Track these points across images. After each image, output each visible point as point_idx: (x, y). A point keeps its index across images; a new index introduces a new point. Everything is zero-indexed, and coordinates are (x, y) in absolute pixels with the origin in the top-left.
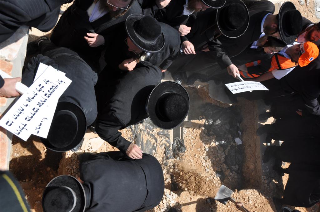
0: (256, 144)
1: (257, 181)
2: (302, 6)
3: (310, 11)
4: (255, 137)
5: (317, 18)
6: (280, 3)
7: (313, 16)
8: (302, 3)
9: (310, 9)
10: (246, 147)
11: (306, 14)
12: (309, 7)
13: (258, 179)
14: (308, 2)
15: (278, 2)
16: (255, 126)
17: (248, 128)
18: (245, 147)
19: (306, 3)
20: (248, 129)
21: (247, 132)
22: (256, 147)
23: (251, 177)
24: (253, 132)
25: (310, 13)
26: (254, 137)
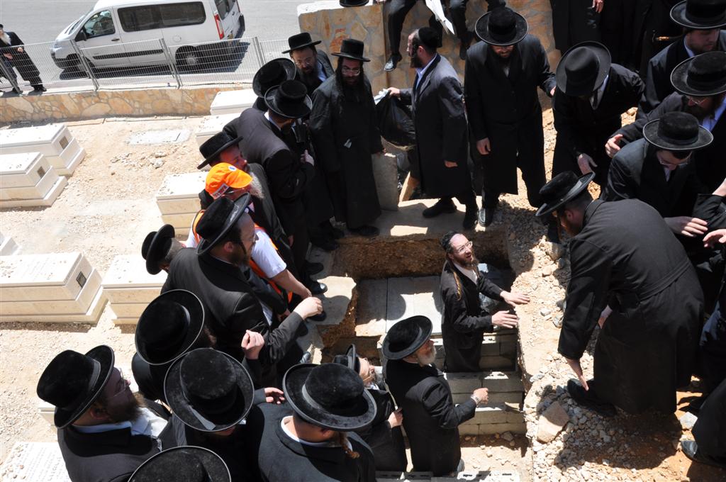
0: (425, 240)
1: (491, 237)
2: (166, 163)
3: (176, 150)
4: (411, 241)
5: (188, 140)
6: (157, 197)
7: (184, 145)
8: (160, 163)
9: (173, 150)
10: (428, 257)
11: (180, 156)
12: (168, 151)
13: (487, 235)
14: (160, 154)
15: (156, 200)
16: (392, 241)
17: (394, 254)
18: (429, 259)
19: (161, 157)
20: (397, 254)
21: (402, 256)
22: (429, 240)
23: (484, 248)
24: (402, 245)
25: (178, 150)
26: (412, 244)
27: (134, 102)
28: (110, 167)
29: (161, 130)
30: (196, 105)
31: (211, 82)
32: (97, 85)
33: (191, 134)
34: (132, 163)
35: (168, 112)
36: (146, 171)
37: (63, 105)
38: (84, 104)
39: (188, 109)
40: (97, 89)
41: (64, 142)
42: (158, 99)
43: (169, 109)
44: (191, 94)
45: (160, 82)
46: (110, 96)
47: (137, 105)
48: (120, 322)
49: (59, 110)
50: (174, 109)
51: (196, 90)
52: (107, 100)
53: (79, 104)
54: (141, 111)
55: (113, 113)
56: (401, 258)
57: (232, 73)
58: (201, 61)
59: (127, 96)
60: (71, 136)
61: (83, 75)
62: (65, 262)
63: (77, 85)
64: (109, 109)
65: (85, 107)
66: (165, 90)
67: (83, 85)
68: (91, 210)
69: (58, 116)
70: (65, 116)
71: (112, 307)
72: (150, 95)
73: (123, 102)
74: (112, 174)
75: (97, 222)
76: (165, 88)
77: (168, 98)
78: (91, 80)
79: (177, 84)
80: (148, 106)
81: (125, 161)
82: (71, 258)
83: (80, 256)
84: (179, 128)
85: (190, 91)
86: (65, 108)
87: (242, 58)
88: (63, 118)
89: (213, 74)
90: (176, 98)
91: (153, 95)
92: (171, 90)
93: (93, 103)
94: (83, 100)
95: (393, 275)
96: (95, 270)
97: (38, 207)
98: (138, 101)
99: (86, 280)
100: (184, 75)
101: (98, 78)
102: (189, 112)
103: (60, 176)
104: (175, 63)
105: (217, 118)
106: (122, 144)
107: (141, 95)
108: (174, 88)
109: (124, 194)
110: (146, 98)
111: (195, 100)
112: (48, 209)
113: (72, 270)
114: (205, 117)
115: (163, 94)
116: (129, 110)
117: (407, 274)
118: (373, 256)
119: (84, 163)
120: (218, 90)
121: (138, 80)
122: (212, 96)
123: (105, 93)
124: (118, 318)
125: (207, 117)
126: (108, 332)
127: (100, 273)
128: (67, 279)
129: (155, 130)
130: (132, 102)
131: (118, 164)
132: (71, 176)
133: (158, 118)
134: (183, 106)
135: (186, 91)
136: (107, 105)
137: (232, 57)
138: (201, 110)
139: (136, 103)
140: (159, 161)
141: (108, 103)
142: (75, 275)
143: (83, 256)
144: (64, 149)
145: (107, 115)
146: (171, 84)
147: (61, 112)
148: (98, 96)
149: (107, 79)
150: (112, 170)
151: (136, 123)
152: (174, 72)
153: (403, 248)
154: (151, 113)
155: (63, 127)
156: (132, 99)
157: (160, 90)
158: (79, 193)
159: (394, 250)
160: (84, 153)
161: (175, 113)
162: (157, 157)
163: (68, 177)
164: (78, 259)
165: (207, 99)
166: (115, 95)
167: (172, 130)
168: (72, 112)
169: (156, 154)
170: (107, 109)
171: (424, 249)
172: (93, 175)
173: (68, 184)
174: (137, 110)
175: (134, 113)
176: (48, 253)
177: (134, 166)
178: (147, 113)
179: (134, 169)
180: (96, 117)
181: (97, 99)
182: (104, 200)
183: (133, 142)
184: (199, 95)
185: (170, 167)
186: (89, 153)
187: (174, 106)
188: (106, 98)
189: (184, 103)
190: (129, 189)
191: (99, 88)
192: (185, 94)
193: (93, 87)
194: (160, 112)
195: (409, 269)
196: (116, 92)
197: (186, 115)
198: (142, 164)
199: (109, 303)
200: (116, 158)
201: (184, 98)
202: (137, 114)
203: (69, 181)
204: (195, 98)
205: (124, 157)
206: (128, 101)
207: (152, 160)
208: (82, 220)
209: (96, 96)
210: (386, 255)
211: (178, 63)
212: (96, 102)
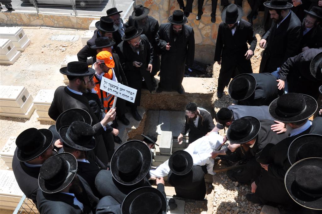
1: (207, 97)
2: (67, 50)
3: (72, 44)
4: (171, 95)
7: (76, 42)
8: (64, 50)
9: (70, 44)
10: (179, 103)
11: (73, 47)
12: (68, 45)
14: (65, 46)
16: (163, 94)
17: (164, 100)
20: (165, 100)
21: (167, 101)
24: (168, 96)
25: (73, 45)
26: (172, 96)
27: (55, 20)
28: (41, 49)
29: (66, 35)
30: (83, 25)
31: (91, 15)
32: (38, 11)
33: (79, 38)
34: (52, 48)
35: (70, 26)
36: (58, 53)
37: (22, 18)
38: (32, 19)
39: (79, 26)
40: (38, 13)
41: (21, 36)
42: (65, 20)
43: (70, 25)
44: (81, 20)
45: (67, 13)
46: (44, 17)
47: (56, 22)
48: (40, 119)
49: (19, 20)
50: (73, 25)
51: (83, 18)
52: (42, 18)
53: (29, 19)
54: (58, 25)
55: (45, 24)
56: (167, 102)
57: (100, 12)
58: (87, 5)
59: (52, 17)
60: (24, 34)
61: (32, 5)
62: (17, 90)
63: (29, 10)
64: (43, 23)
65: (32, 20)
66: (69, 17)
67: (32, 10)
68: (31, 68)
69: (19, 23)
70: (22, 24)
71: (37, 112)
72: (62, 18)
73: (49, 20)
74: (42, 53)
75: (33, 73)
76: (69, 16)
77: (70, 21)
78: (35, 8)
79: (75, 14)
80: (61, 23)
81: (48, 47)
82: (20, 88)
83: (24, 88)
84: (74, 35)
85: (81, 18)
86: (22, 20)
87: (105, 6)
88: (21, 25)
89: (92, 11)
90: (74, 21)
91: (64, 18)
92: (72, 17)
93: (36, 19)
94: (31, 17)
95: (163, 109)
96: (31, 95)
97: (7, 64)
98: (57, 21)
99: (26, 99)
100: (78, 11)
101: (39, 8)
102: (80, 27)
103: (18, 51)
104: (75, 4)
105: (92, 31)
106: (48, 39)
107: (58, 18)
108: (73, 16)
109: (47, 62)
110: (60, 19)
111: (83, 22)
112: (11, 65)
113: (20, 94)
114: (86, 31)
115: (68, 18)
116: (52, 24)
117: (169, 109)
118: (154, 100)
119: (30, 46)
120: (93, 19)
121: (57, 11)
122: (90, 21)
123: (41, 15)
124: (39, 117)
125: (87, 31)
126: (35, 123)
127: (33, 97)
128: (17, 98)
129: (63, 34)
130: (54, 20)
131: (45, 48)
132: (23, 52)
133: (65, 29)
134: (77, 25)
135: (79, 18)
136: (42, 21)
137: (101, 5)
138: (85, 27)
139: (56, 21)
140: (64, 49)
141: (43, 20)
142: (21, 96)
143: (25, 88)
144: (21, 38)
145: (42, 25)
146: (72, 14)
147: (20, 22)
148: (38, 16)
149: (43, 9)
150: (42, 51)
151: (55, 30)
152: (74, 8)
153: (168, 98)
154: (62, 26)
155: (21, 29)
156: (54, 19)
157: (67, 16)
158: (26, 60)
159: (164, 98)
160: (30, 42)
161: (73, 28)
162: (63, 47)
163: (22, 52)
164: (23, 90)
165: (88, 23)
166: (46, 16)
167: (71, 35)
168: (26, 22)
169: (63, 45)
170: (42, 22)
171: (177, 99)
172: (33, 52)
173: (21, 55)
174: (56, 24)
175: (55, 26)
176: (10, 85)
177: (52, 50)
178: (60, 26)
179: (52, 51)
180: (36, 26)
181: (38, 17)
182: (37, 64)
183: (53, 38)
184: (84, 20)
185: (68, 52)
186: (32, 42)
187: (73, 24)
188: (42, 17)
189: (77, 23)
190: (49, 60)
191: (39, 12)
192: (78, 19)
193: (36, 12)
194: (66, 26)
195: (170, 107)
196: (47, 15)
197: (78, 29)
198: (56, 49)
199: (36, 110)
200: (44, 45)
201: (78, 21)
202: (56, 26)
203: (22, 54)
204: (83, 21)
205: (48, 45)
206: (52, 20)
207: (61, 48)
208: (27, 72)
209: (37, 16)
210: (160, 100)
211: (77, 5)
212: (37, 19)
